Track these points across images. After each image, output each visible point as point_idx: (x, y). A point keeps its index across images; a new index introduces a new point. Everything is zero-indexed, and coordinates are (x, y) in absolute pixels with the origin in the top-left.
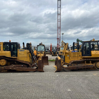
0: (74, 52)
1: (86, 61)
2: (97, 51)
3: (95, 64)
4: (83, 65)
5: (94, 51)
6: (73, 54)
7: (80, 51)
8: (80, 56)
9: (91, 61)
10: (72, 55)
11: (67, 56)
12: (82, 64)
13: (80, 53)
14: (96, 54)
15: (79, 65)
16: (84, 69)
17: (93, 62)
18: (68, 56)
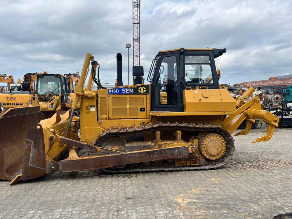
0: (121, 92)
1: (158, 132)
2: (207, 92)
3: (196, 141)
4: (148, 147)
5: (197, 91)
6: (114, 101)
7: (142, 90)
8: (143, 110)
9: (179, 132)
10: (111, 107)
11: (88, 108)
12: (143, 144)
13: (144, 96)
14: (204, 100)
15: (132, 149)
16: (153, 164)
17: (187, 136)
18: (93, 109)
